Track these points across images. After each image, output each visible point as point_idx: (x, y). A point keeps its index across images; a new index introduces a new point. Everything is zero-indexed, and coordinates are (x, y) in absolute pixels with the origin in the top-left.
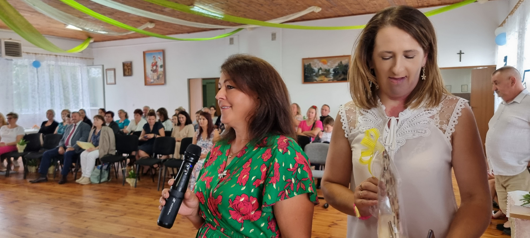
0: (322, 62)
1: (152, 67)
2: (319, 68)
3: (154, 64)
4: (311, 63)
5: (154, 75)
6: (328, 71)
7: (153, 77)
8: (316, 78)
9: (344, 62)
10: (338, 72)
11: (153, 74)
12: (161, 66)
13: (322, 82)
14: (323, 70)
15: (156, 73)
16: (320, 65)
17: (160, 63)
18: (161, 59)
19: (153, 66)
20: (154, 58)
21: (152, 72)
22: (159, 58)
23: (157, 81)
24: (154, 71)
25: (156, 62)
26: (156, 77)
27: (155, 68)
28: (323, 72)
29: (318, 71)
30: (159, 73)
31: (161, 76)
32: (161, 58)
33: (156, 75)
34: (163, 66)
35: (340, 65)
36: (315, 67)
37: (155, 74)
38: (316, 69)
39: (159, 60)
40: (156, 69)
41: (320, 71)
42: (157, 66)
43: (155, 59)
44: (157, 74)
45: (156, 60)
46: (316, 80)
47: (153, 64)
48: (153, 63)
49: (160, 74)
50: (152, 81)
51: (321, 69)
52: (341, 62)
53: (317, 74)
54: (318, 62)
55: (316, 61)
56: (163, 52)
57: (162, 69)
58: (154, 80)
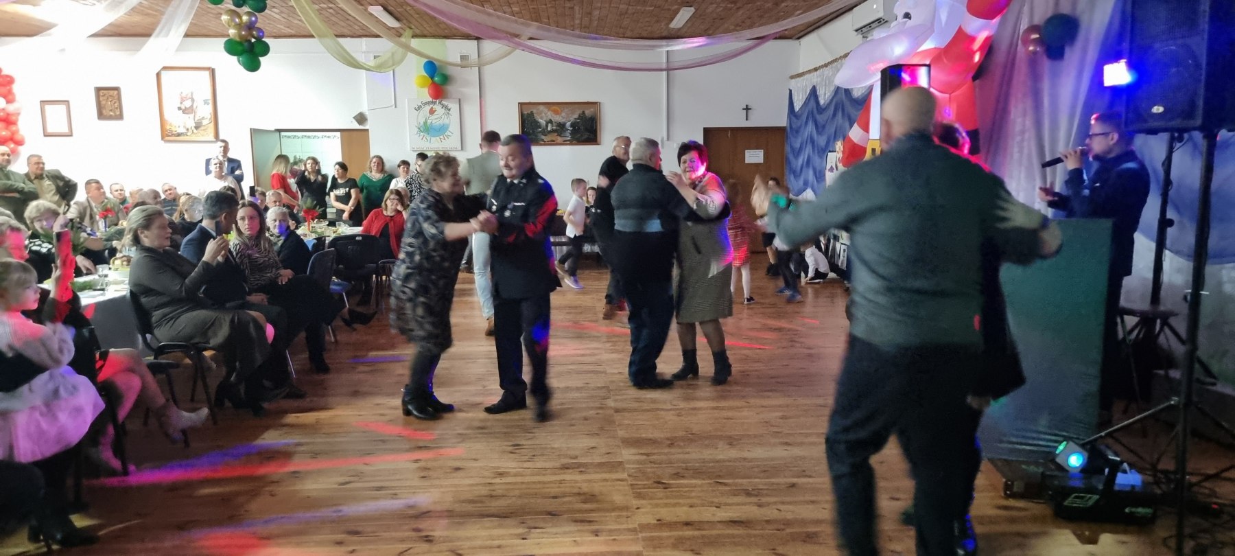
0: (552, 111)
1: (181, 103)
2: (548, 119)
3: (187, 95)
4: (534, 111)
5: (186, 119)
6: (561, 126)
7: (185, 123)
8: (543, 137)
9: (588, 112)
10: (579, 128)
11: (184, 118)
12: (206, 102)
13: (552, 143)
14: (554, 124)
15: (192, 116)
16: (550, 115)
17: (203, 94)
18: (205, 88)
19: (183, 100)
21: (180, 113)
24: (185, 111)
26: (190, 124)
28: (554, 128)
29: (547, 126)
30: (200, 115)
31: (205, 122)
33: (192, 118)
35: (582, 116)
36: (542, 118)
37: (189, 118)
38: (543, 122)
39: (201, 88)
40: (191, 107)
41: (550, 125)
42: (193, 101)
44: (194, 117)
46: (543, 140)
48: (181, 93)
49: (203, 118)
50: (181, 131)
51: (551, 122)
52: (583, 112)
53: (544, 130)
54: (546, 110)
55: (542, 108)
56: (211, 71)
57: (208, 108)
58: (188, 130)
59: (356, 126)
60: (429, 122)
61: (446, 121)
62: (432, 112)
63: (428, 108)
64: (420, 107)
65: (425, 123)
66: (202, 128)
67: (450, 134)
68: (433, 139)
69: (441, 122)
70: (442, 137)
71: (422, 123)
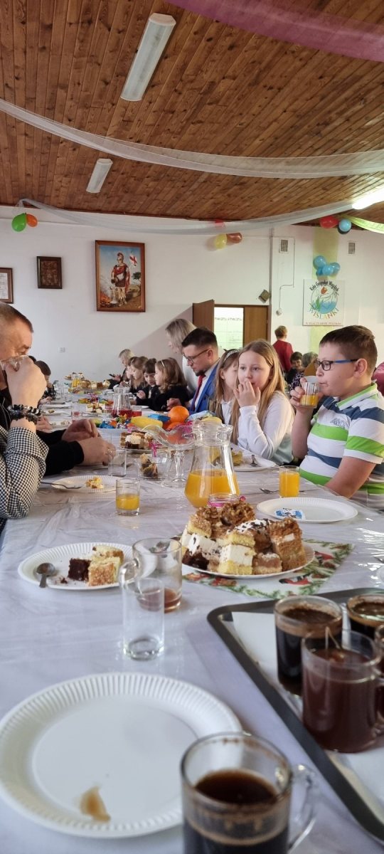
1: (115, 276)
3: (120, 269)
5: (119, 290)
7: (117, 295)
11: (117, 289)
12: (137, 276)
15: (123, 289)
17: (133, 268)
18: (135, 262)
19: (116, 272)
20: (120, 257)
21: (113, 286)
22: (134, 260)
23: (126, 303)
24: (118, 283)
25: (125, 267)
26: (122, 296)
27: (121, 277)
30: (130, 288)
31: (135, 295)
32: (136, 259)
33: (124, 291)
34: (140, 275)
37: (121, 290)
39: (133, 262)
40: (124, 279)
42: (126, 274)
43: (122, 259)
44: (126, 289)
45: (124, 262)
47: (118, 268)
48: (116, 266)
49: (134, 291)
50: (114, 302)
56: (141, 247)
57: (138, 282)
58: (119, 301)
59: (260, 303)
60: (321, 300)
61: (334, 300)
62: (324, 291)
63: (320, 288)
64: (314, 287)
65: (318, 301)
66: (132, 300)
67: (336, 311)
68: (323, 315)
69: (330, 300)
70: (329, 314)
71: (315, 301)
